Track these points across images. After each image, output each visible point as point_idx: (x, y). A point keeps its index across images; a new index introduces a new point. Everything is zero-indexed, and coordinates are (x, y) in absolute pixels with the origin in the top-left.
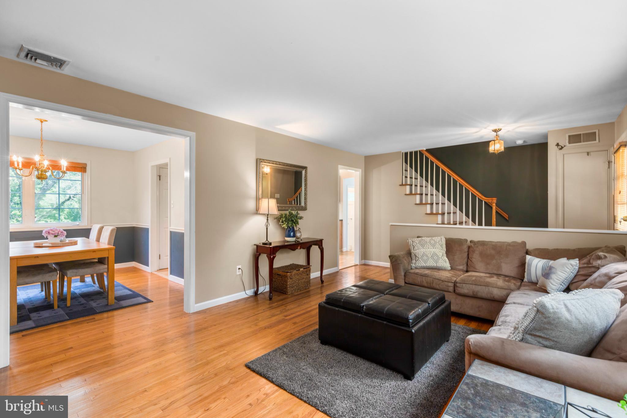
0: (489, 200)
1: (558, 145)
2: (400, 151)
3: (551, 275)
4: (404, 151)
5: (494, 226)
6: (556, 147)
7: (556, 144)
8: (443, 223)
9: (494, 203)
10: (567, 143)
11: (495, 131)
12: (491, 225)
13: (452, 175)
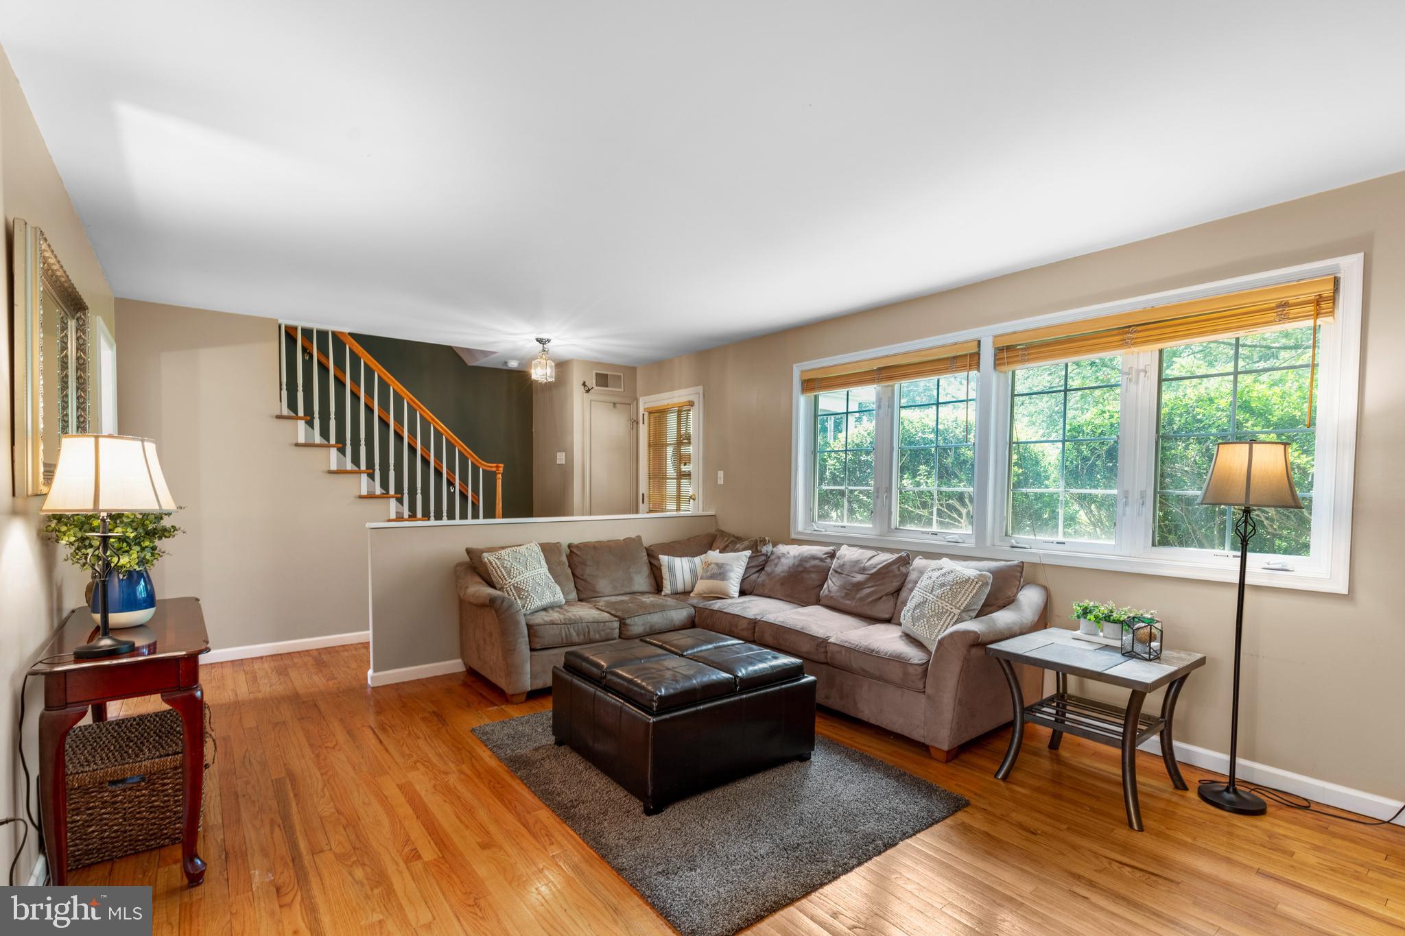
0: (492, 467)
1: (584, 384)
2: (275, 318)
3: (727, 574)
4: (284, 322)
5: (499, 518)
6: (583, 387)
7: (582, 383)
8: (400, 518)
9: (499, 473)
10: (594, 385)
11: (540, 341)
12: (493, 517)
13: (421, 408)
